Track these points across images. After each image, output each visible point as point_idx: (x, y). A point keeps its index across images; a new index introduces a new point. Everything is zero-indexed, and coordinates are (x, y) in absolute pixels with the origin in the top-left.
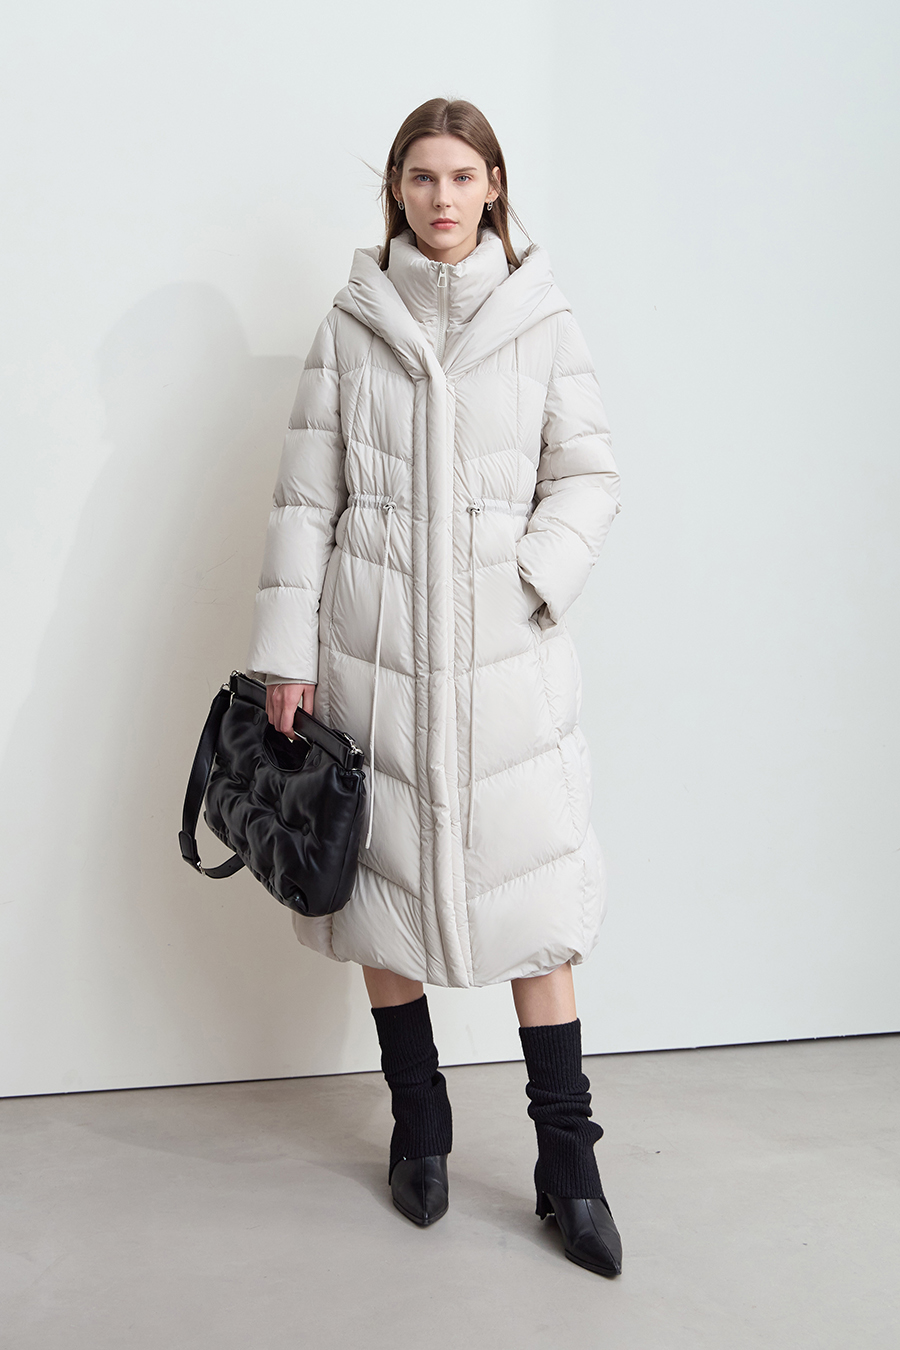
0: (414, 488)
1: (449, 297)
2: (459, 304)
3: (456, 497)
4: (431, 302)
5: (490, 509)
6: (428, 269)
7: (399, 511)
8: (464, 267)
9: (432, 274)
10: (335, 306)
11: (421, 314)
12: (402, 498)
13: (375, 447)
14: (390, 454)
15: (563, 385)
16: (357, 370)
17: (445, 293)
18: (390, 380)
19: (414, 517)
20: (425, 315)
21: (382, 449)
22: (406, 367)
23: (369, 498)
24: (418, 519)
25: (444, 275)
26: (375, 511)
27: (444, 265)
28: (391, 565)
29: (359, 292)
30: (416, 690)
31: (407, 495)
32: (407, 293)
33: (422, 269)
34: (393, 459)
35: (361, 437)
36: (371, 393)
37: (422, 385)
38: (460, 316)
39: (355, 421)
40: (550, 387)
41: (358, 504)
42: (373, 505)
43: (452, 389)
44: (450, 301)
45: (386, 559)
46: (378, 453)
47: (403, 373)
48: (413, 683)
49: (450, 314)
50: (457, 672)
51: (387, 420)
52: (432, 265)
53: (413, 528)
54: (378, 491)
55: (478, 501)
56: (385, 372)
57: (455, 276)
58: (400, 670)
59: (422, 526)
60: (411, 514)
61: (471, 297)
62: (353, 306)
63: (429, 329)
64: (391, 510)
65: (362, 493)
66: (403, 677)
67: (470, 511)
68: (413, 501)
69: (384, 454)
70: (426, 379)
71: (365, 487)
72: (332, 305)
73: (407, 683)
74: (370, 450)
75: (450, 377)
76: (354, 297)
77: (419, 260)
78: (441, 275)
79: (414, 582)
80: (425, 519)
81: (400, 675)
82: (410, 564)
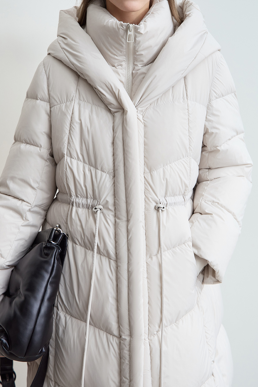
0: (115, 195)
1: (134, 48)
2: (142, 53)
3: (147, 200)
4: (121, 52)
5: (171, 204)
6: (118, 29)
7: (105, 211)
8: (145, 26)
9: (122, 32)
10: (49, 54)
11: (113, 60)
12: (107, 202)
13: (84, 162)
14: (96, 168)
15: (218, 104)
16: (68, 103)
17: (131, 46)
18: (94, 113)
19: (115, 216)
20: (116, 61)
21: (90, 164)
22: (106, 102)
23: (82, 201)
24: (119, 218)
25: (131, 33)
26: (87, 210)
27: (131, 25)
28: (99, 252)
29: (67, 44)
30: (120, 349)
31: (110, 200)
32: (102, 45)
33: (113, 28)
34: (99, 172)
35: (74, 155)
36: (80, 120)
37: (118, 115)
38: (142, 61)
39: (69, 143)
40: (209, 107)
41: (74, 204)
42: (85, 206)
43: (141, 117)
44: (135, 51)
45: (96, 247)
46: (87, 167)
47: (103, 106)
48: (118, 342)
49: (135, 60)
50: (150, 333)
51: (93, 142)
52: (122, 25)
53: (116, 224)
54: (89, 196)
55: (162, 200)
56: (90, 105)
57: (140, 33)
58: (108, 331)
59: (122, 225)
60: (113, 214)
61: (151, 46)
62: (62, 55)
63: (120, 71)
64: (99, 212)
65: (77, 196)
66: (111, 337)
67: (157, 209)
68: (115, 204)
69: (92, 168)
70: (121, 111)
71: (79, 193)
72: (47, 53)
73: (114, 342)
74: (81, 164)
75: (139, 109)
76: (63, 48)
77: (111, 21)
78: (129, 33)
79: (117, 267)
80: (124, 219)
81: (109, 335)
82: (114, 252)
